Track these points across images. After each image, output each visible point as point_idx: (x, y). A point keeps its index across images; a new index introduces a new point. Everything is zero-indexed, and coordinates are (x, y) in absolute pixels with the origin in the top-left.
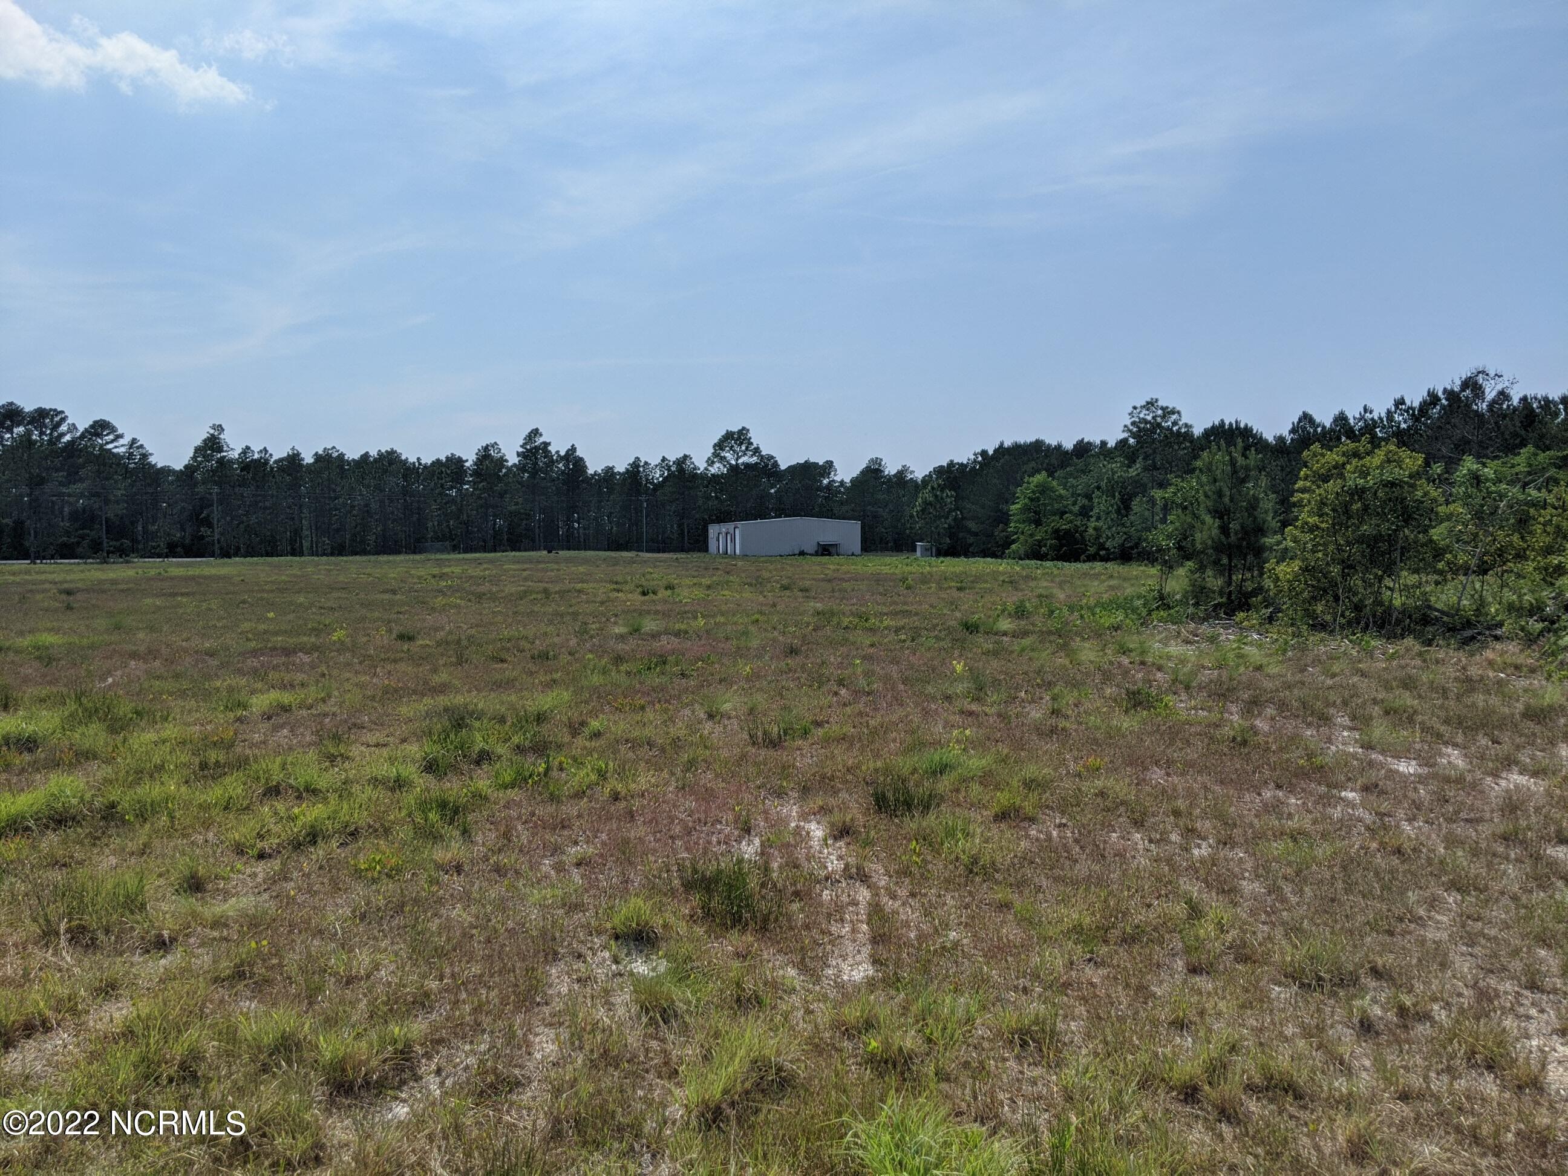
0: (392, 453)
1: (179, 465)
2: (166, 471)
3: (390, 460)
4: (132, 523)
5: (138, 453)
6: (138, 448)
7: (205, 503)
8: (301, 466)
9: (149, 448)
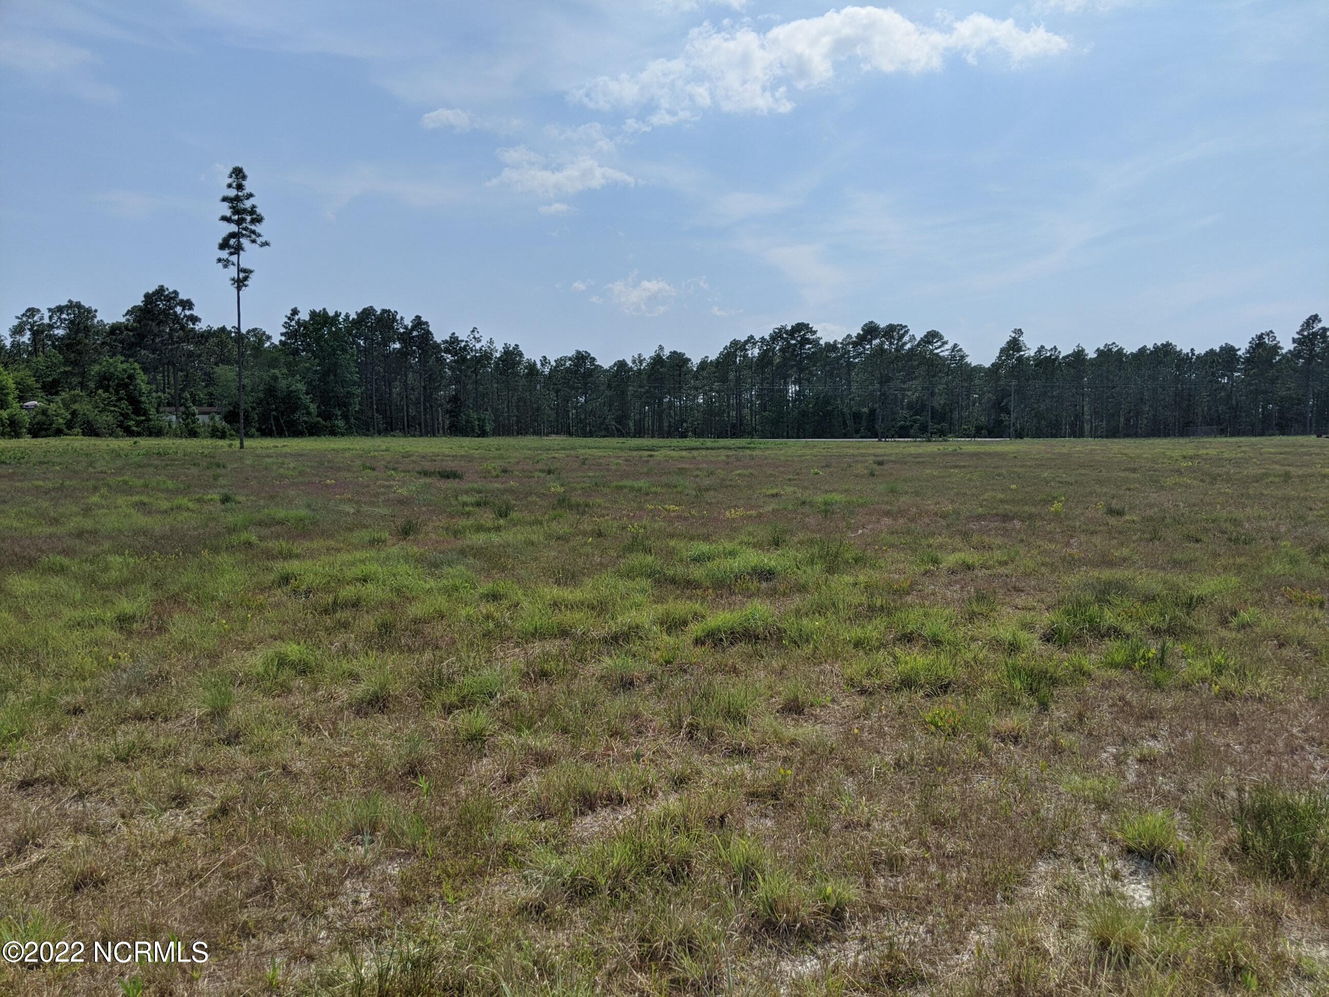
0: (1168, 345)
1: (987, 364)
2: (979, 369)
3: (1165, 352)
4: (951, 411)
5: (958, 355)
6: (958, 351)
7: (1005, 394)
8: (1084, 359)
9: (966, 351)
